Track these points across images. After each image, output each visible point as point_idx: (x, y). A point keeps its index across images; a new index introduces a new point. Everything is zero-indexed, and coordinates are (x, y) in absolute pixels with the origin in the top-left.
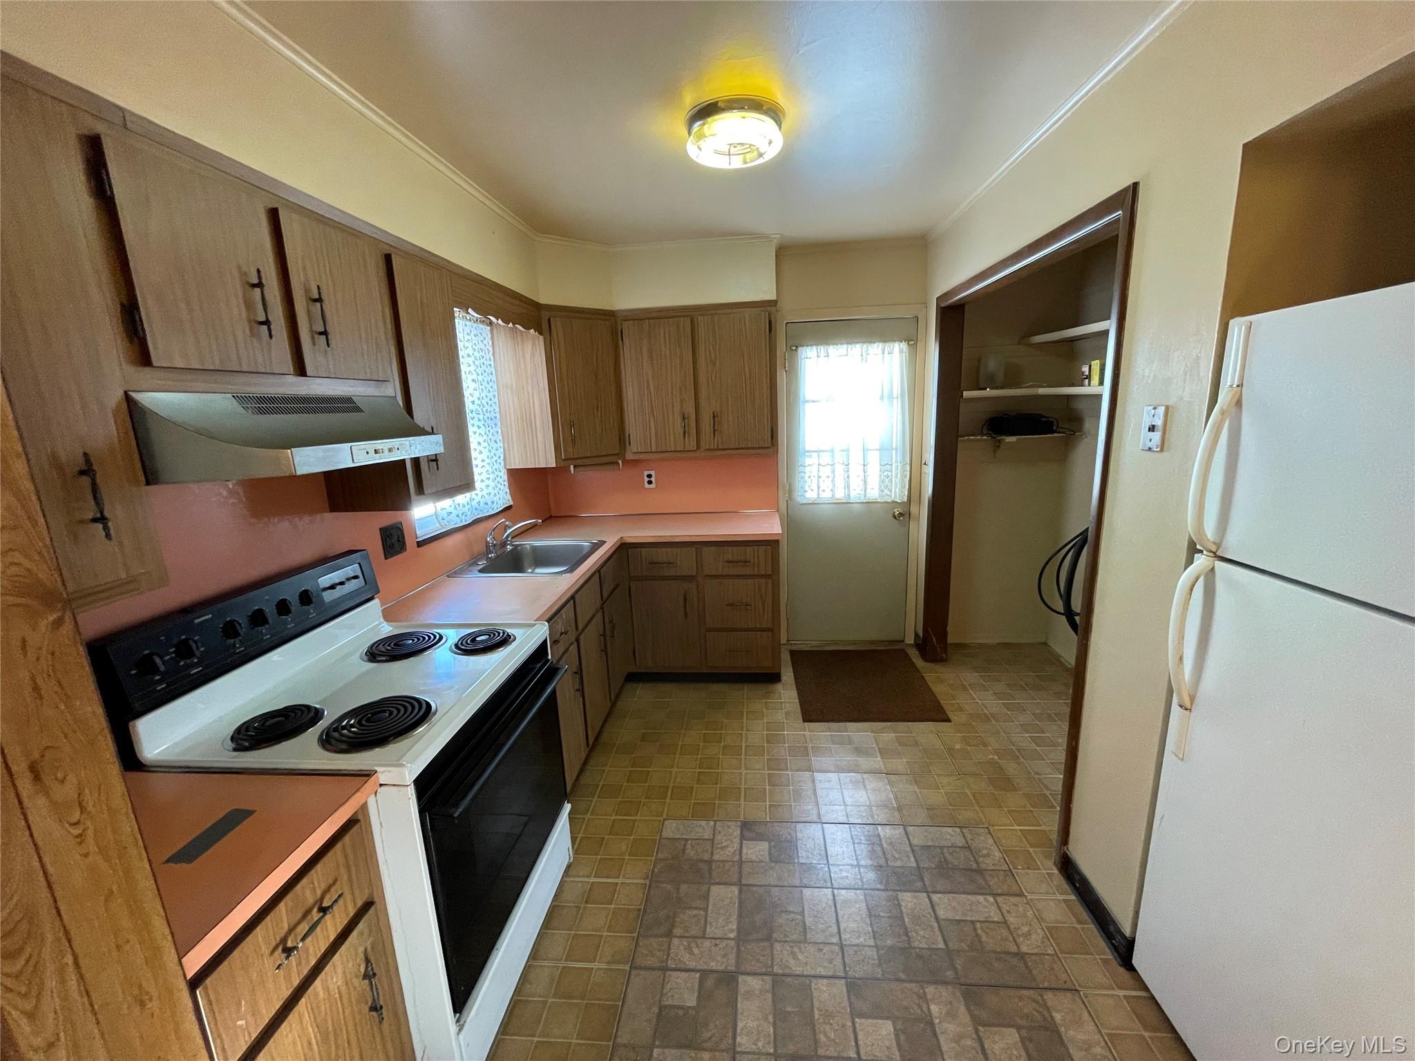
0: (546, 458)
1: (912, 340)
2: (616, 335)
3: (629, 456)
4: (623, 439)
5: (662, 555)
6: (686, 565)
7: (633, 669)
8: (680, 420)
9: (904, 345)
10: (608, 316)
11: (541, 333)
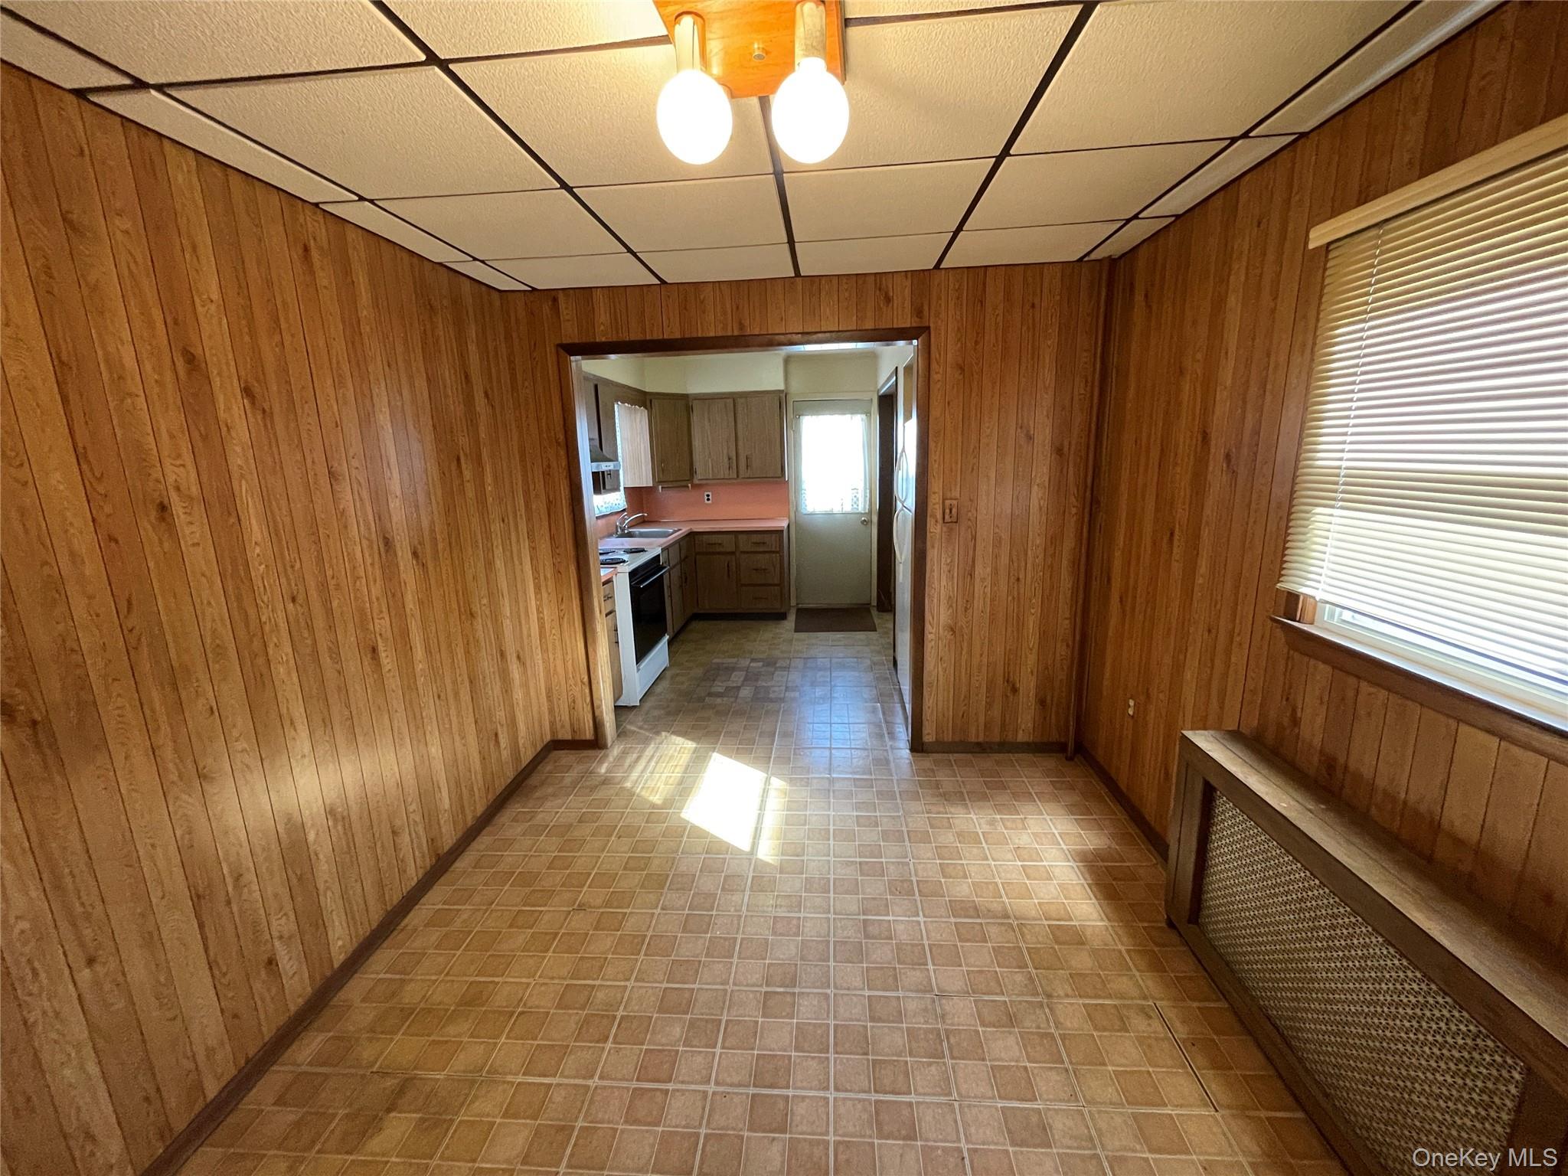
0: (646, 481)
1: (868, 413)
2: (689, 409)
3: (696, 481)
4: (692, 472)
5: (714, 539)
6: (728, 545)
7: (696, 611)
8: (726, 460)
9: (864, 416)
10: (685, 397)
11: (646, 408)
